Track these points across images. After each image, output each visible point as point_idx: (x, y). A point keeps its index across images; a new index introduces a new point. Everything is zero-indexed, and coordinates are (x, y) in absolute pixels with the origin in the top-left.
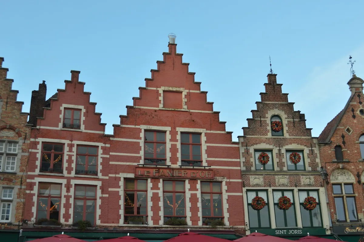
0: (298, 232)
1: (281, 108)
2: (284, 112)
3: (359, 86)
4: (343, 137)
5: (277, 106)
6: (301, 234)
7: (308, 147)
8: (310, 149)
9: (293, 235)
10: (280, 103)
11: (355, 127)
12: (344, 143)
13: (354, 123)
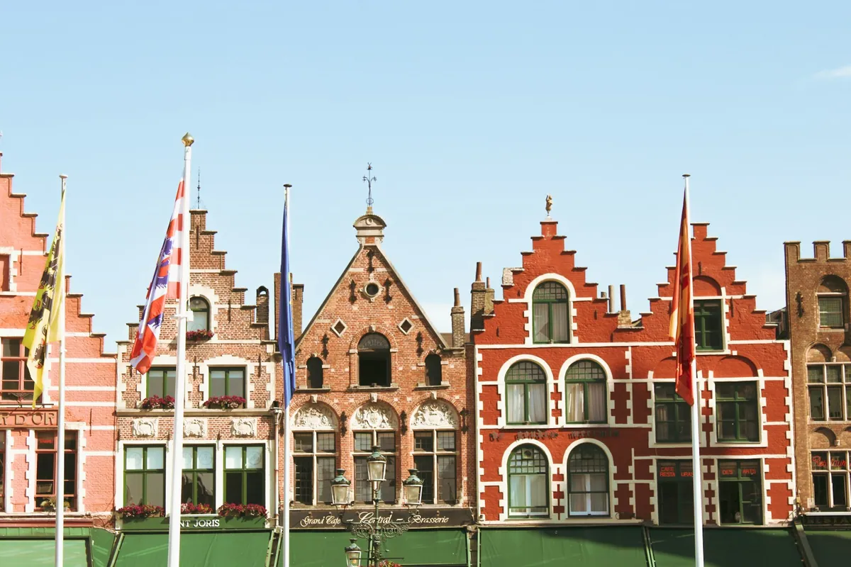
0: (212, 524)
1: (209, 282)
2: (213, 290)
3: (376, 232)
4: (325, 340)
5: (201, 278)
6: (216, 528)
7: (253, 360)
8: (258, 364)
9: (202, 528)
10: (208, 271)
11: (352, 320)
12: (325, 353)
13: (350, 311)
